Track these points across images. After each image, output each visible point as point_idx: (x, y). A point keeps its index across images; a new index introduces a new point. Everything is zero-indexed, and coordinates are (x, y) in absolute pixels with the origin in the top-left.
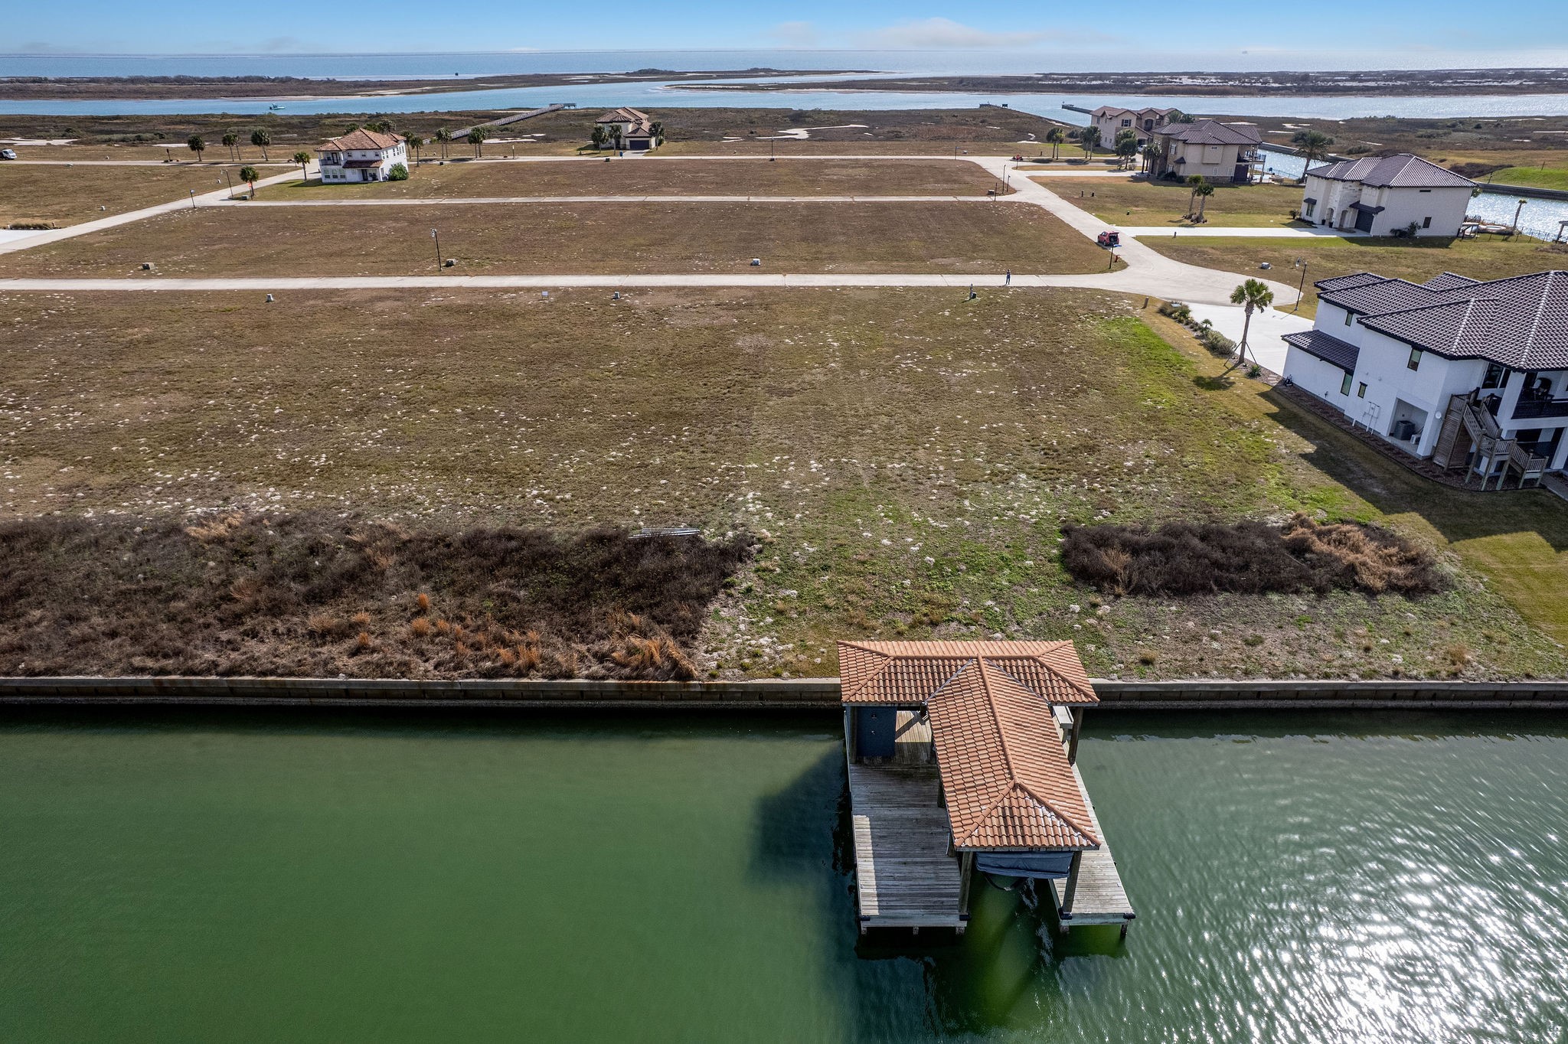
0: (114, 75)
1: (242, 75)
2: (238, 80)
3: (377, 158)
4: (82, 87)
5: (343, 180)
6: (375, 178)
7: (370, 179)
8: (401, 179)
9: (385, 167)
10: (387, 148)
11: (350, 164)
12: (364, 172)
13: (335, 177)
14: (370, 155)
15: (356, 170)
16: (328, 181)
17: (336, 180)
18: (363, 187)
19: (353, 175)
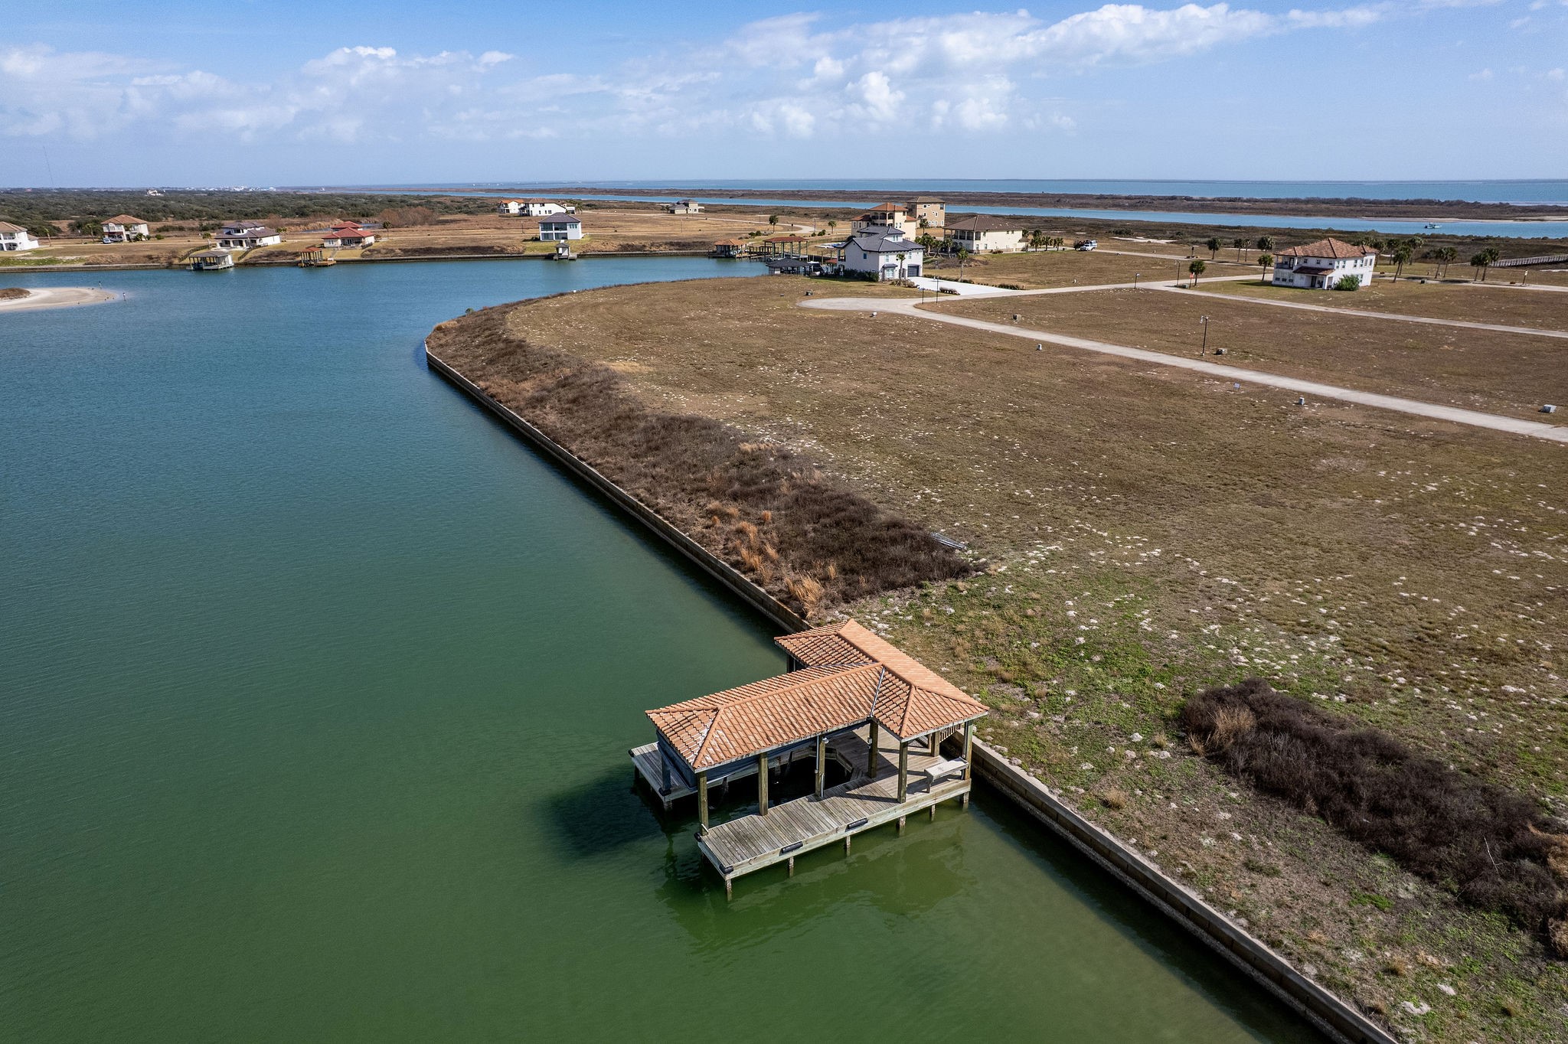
0: (1291, 196)
1: (1412, 198)
2: (1407, 202)
3: (1330, 267)
4: (1267, 205)
5: (1290, 284)
6: (1321, 284)
7: (1317, 285)
8: (1349, 290)
9: (1337, 275)
10: (1345, 259)
11: (1302, 270)
12: (1314, 279)
13: (1284, 280)
14: (1324, 263)
15: (1304, 276)
16: (1277, 283)
17: (1284, 283)
18: (1311, 292)
19: (1300, 280)
